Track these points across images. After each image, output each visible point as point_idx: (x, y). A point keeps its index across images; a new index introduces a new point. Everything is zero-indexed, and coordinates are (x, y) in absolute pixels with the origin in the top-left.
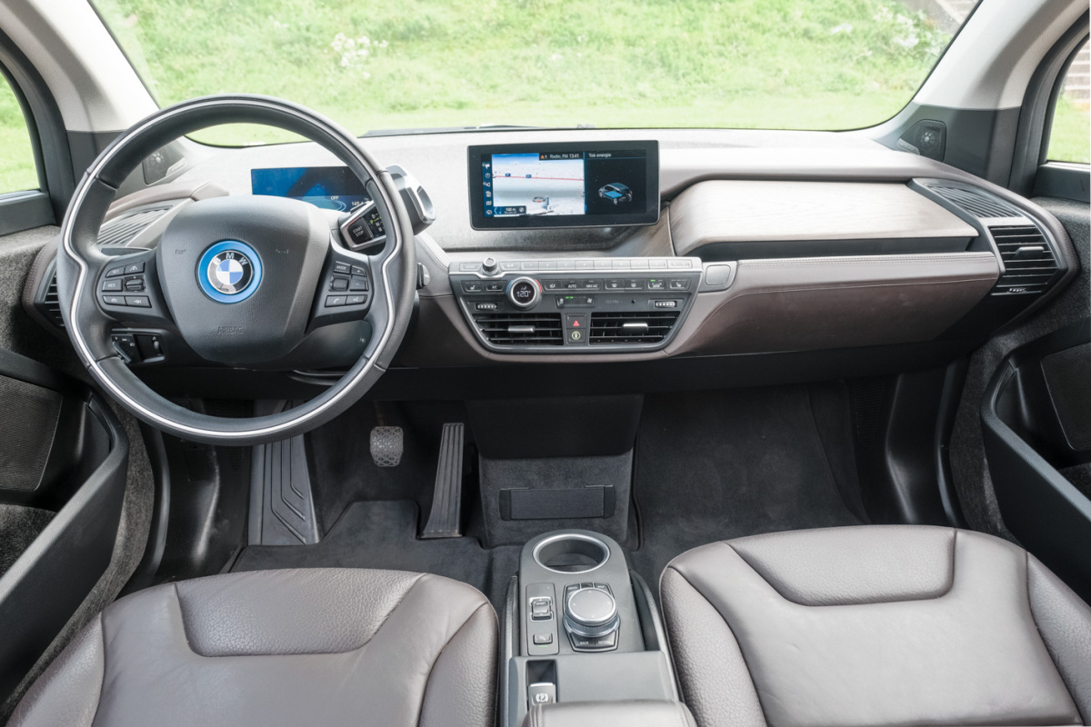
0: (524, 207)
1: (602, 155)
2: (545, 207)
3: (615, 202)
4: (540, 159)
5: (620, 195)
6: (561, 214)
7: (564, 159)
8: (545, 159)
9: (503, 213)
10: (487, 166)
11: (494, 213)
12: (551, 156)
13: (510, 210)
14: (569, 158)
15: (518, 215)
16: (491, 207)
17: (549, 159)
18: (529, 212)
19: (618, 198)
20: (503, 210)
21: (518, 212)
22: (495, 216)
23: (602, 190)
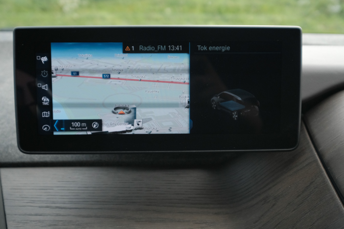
0: (100, 122)
1: (217, 48)
2: (131, 122)
3: (235, 116)
4: (125, 52)
5: (241, 107)
6: (154, 132)
7: (160, 52)
8: (131, 52)
9: (67, 130)
10: (44, 59)
11: (53, 130)
12: (141, 48)
13: (77, 124)
14: (167, 51)
15: (89, 133)
16: (50, 120)
17: (137, 51)
18: (105, 129)
19: (239, 112)
20: (67, 124)
21: (90, 129)
22: (55, 133)
23: (216, 99)
